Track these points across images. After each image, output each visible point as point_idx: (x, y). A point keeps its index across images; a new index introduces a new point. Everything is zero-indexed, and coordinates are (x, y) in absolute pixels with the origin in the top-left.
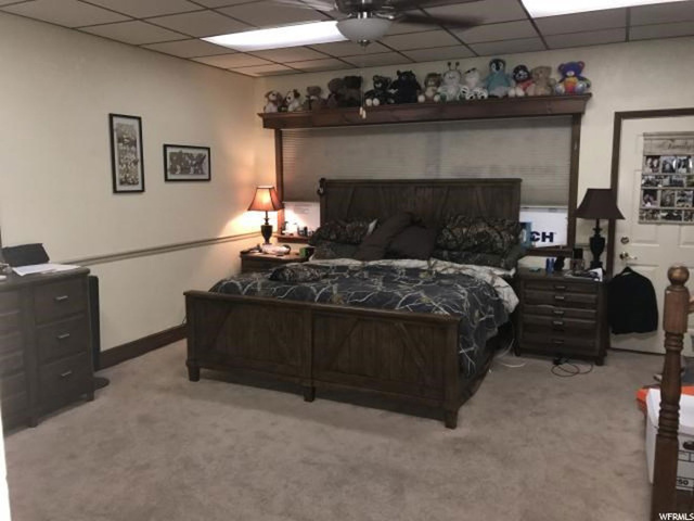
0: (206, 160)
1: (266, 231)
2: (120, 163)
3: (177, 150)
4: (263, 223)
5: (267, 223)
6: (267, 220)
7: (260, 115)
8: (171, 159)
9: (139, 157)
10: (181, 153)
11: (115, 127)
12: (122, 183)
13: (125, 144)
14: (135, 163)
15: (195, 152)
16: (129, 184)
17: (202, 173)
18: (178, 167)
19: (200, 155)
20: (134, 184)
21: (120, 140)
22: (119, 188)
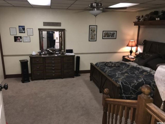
0: (115, 34)
1: (131, 52)
2: (91, 35)
3: (106, 32)
4: (130, 50)
5: (131, 50)
6: (131, 49)
7: (134, 22)
8: (105, 34)
9: (96, 34)
10: (107, 33)
11: (90, 28)
12: (91, 39)
13: (92, 31)
14: (95, 35)
15: (112, 32)
16: (93, 39)
17: (114, 37)
18: (106, 36)
19: (113, 33)
20: (94, 39)
21: (91, 30)
22: (90, 40)
